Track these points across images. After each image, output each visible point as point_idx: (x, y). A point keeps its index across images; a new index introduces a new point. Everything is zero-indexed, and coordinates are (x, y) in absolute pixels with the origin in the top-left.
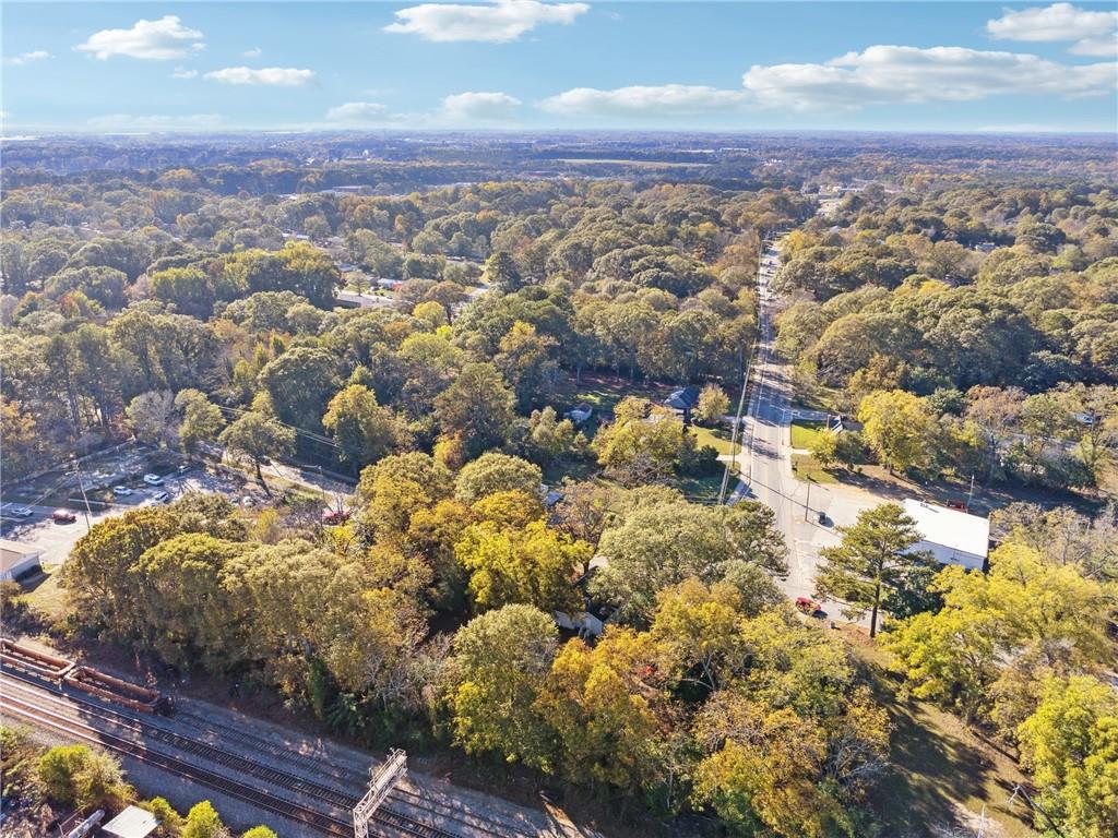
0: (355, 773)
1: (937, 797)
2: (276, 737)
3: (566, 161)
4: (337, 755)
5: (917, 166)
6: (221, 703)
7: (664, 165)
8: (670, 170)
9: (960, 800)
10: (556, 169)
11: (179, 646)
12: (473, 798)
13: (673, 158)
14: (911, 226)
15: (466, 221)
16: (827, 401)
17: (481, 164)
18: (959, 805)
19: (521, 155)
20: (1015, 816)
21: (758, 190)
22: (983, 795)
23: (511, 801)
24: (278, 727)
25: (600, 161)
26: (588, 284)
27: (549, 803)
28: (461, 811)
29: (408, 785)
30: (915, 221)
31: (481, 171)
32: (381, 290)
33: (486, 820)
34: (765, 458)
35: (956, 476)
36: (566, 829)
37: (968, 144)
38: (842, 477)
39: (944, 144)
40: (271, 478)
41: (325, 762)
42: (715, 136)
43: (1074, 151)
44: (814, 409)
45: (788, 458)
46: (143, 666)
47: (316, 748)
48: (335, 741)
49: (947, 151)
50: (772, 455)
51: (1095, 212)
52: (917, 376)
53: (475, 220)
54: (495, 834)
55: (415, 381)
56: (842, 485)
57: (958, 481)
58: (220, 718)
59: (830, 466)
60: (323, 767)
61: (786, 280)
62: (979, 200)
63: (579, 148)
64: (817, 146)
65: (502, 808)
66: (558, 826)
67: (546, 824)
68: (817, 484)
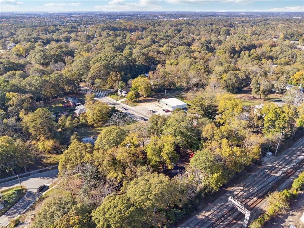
12: (219, 201)
27: (226, 189)
36: (234, 189)
38: (138, 102)
45: (121, 103)
50: (117, 104)
56: (141, 104)
67: (232, 192)
68: (137, 106)
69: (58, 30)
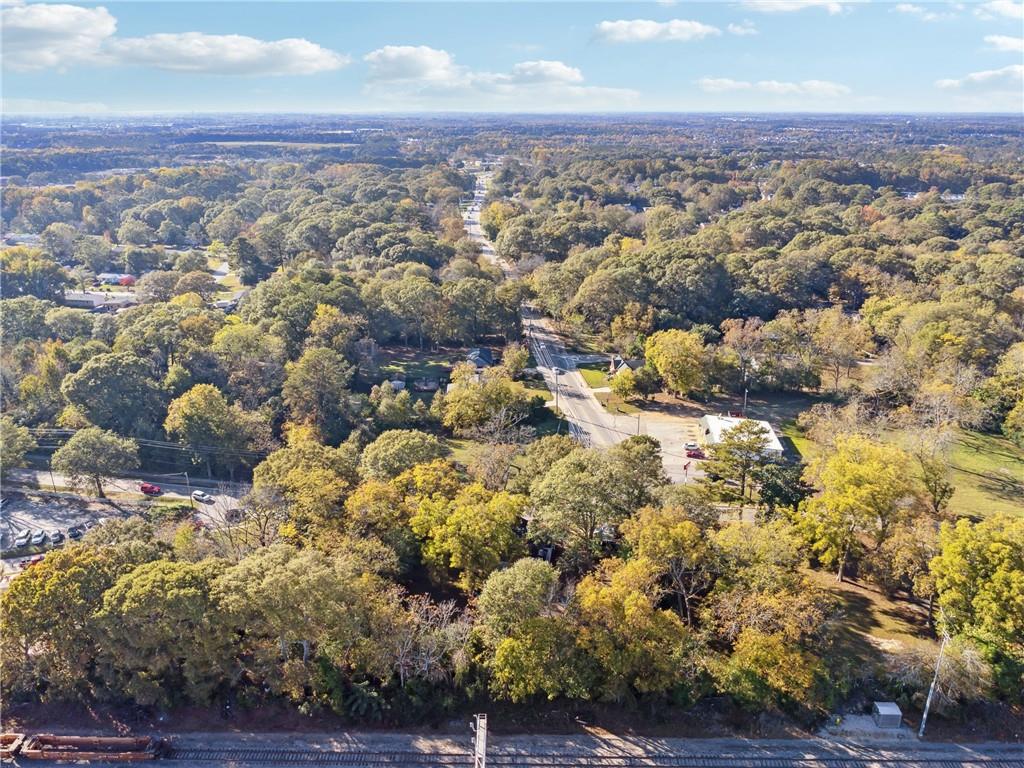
0: (402, 753)
1: (851, 633)
2: (300, 744)
3: (218, 144)
4: (373, 742)
5: (532, 142)
6: (215, 729)
7: (318, 146)
8: (324, 151)
9: (868, 632)
10: (210, 152)
11: (157, 684)
12: (521, 741)
13: (320, 139)
14: (568, 194)
15: (169, 209)
16: (594, 346)
17: (129, 150)
18: (868, 635)
19: (166, 138)
20: (906, 633)
21: (420, 167)
22: (877, 624)
23: (556, 733)
24: (295, 734)
25: (251, 143)
26: (338, 263)
27: (586, 725)
28: (519, 755)
29: (458, 748)
30: (571, 189)
31: (132, 156)
32: (104, 287)
33: (546, 756)
34: (575, 400)
35: (721, 392)
36: (613, 742)
37: (561, 122)
38: (642, 405)
39: (542, 122)
40: (113, 494)
41: (366, 752)
42: (347, 117)
43: (638, 126)
44: (588, 353)
45: (592, 396)
46: (101, 716)
47: (348, 742)
48: (362, 730)
49: (547, 129)
50: (580, 396)
51: (688, 176)
52: (664, 317)
53: (179, 208)
54: (560, 765)
55: (240, 374)
56: (646, 412)
57: (724, 396)
58: (228, 743)
59: (629, 398)
60: (369, 758)
61: (510, 246)
62: (603, 169)
63: (222, 130)
64: (441, 126)
65: (552, 742)
66: (604, 741)
67: (595, 743)
68: (627, 415)
69: (677, 168)
